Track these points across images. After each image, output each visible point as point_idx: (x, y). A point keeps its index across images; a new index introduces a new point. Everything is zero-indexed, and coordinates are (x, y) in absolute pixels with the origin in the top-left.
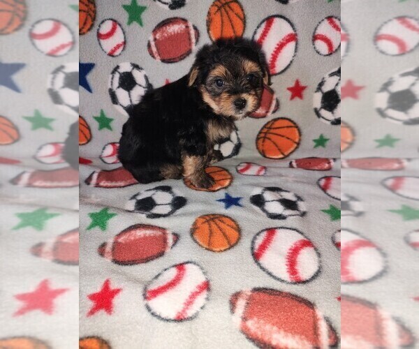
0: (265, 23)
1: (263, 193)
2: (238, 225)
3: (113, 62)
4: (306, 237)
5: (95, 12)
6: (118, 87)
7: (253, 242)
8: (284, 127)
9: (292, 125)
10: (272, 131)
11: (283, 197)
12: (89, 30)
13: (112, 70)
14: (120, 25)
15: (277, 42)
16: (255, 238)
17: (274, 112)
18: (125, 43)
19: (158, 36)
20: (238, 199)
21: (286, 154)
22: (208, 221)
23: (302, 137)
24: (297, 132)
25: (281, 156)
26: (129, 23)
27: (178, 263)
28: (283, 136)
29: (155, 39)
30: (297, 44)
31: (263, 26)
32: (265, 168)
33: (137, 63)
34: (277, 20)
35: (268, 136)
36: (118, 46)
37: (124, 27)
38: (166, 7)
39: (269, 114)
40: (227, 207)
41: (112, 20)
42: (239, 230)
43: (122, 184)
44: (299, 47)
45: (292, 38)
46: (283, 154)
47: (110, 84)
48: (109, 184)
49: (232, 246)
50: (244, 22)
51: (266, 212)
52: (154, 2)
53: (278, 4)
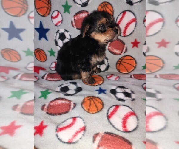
0: (122, 13)
1: (116, 88)
2: (103, 102)
3: (57, 29)
4: (133, 110)
5: (51, 8)
6: (59, 39)
7: (108, 111)
8: (129, 60)
9: (133, 59)
10: (123, 61)
11: (125, 91)
12: (48, 15)
13: (56, 31)
14: (60, 13)
15: (128, 22)
16: (109, 109)
17: (124, 53)
18: (62, 21)
19: (76, 18)
20: (105, 90)
21: (129, 71)
22: (89, 99)
23: (137, 65)
24: (135, 62)
25: (127, 72)
26: (64, 12)
27: (74, 117)
28: (128, 64)
29: (75, 19)
30: (136, 23)
31: (121, 15)
32: (119, 77)
33: (66, 29)
34: (128, 13)
35: (121, 63)
36: (59, 22)
37: (62, 14)
38: (80, 6)
39: (122, 54)
40: (99, 93)
41: (57, 11)
42: (103, 104)
43: (57, 80)
44: (137, 24)
45: (134, 20)
46: (128, 71)
47: (55, 37)
48: (51, 79)
49: (98, 112)
50: (113, 13)
51: (116, 98)
52: (75, 4)
53: (129, 6)
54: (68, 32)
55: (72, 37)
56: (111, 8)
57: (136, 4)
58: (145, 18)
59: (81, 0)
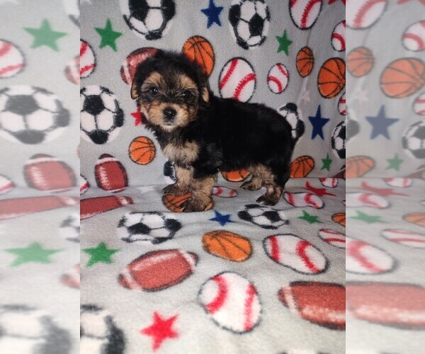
0: (231, 62)
1: (246, 210)
4: (302, 239)
6: (82, 111)
7: (265, 248)
14: (91, 47)
15: (240, 79)
16: (264, 245)
18: (95, 65)
19: (132, 63)
20: (228, 216)
21: (245, 176)
22: (214, 237)
29: (129, 65)
30: (255, 82)
33: (106, 86)
34: (240, 61)
36: (87, 68)
37: (95, 49)
38: (143, 37)
40: (222, 224)
41: (82, 40)
44: (258, 85)
45: (252, 77)
46: (242, 177)
49: (250, 255)
50: (214, 60)
51: (258, 225)
52: (130, 30)
53: (241, 49)
54: (112, 93)
55: (121, 106)
56: (209, 50)
57: (253, 48)
58: (269, 74)
59: (145, 24)
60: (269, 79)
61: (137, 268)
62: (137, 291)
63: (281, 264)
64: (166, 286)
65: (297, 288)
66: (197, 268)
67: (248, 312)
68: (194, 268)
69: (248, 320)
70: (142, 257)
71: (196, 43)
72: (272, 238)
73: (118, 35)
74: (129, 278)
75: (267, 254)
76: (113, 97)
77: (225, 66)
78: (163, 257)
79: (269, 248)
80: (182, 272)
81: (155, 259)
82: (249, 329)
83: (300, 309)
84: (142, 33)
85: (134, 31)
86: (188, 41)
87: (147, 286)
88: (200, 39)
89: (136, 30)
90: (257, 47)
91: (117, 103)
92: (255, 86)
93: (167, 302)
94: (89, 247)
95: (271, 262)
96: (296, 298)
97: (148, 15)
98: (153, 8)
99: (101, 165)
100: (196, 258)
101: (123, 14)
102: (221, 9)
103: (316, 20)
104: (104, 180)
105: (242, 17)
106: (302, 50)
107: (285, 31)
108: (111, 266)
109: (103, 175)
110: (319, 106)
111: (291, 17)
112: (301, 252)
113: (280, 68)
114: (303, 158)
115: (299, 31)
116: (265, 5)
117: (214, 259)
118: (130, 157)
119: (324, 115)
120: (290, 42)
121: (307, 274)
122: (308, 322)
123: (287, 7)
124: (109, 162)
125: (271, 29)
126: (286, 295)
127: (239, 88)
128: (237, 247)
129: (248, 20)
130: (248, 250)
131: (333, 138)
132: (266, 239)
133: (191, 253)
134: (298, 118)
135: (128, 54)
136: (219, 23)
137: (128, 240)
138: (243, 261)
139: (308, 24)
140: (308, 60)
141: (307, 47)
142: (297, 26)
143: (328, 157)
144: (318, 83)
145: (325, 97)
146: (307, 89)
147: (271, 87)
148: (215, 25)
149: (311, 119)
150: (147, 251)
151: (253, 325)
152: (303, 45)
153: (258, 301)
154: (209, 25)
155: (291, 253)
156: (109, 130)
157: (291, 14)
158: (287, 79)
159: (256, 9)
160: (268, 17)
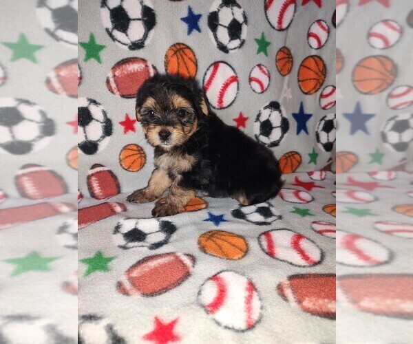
0: (213, 66)
1: (239, 208)
4: (295, 232)
15: (223, 82)
16: (259, 241)
18: (81, 78)
19: (117, 73)
20: (222, 216)
22: (209, 238)
26: (86, 60)
29: (114, 76)
30: (238, 84)
31: (212, 68)
33: (94, 98)
34: (221, 65)
37: (80, 62)
38: (126, 48)
40: (217, 224)
45: (234, 79)
49: (246, 252)
50: (196, 65)
51: (252, 222)
52: (113, 42)
53: (221, 53)
54: (99, 104)
55: (109, 116)
56: (191, 55)
57: (234, 51)
58: (250, 76)
59: (127, 35)
60: (251, 80)
61: (135, 274)
62: (136, 297)
63: (278, 259)
64: (165, 289)
65: (295, 282)
66: (195, 269)
67: (249, 309)
68: (191, 270)
69: (249, 317)
70: (140, 263)
71: (178, 50)
72: (267, 234)
73: (102, 47)
74: (127, 285)
75: (263, 250)
76: (101, 107)
77: (208, 70)
78: (160, 261)
79: (265, 244)
80: (180, 275)
81: (153, 264)
82: (251, 327)
83: (300, 302)
84: (124, 44)
85: (117, 43)
86: (170, 49)
87: (146, 291)
88: (182, 46)
89: (119, 42)
90: (237, 50)
91: (104, 113)
92: (238, 87)
93: (167, 306)
94: (86, 257)
95: (268, 257)
96: (295, 291)
97: (130, 27)
98: (134, 20)
99: (93, 175)
100: (193, 259)
101: (105, 27)
102: (199, 16)
103: (292, 21)
104: (97, 190)
105: (220, 23)
106: (280, 50)
107: (263, 34)
108: (108, 274)
109: (95, 185)
110: (302, 103)
111: (268, 19)
112: (296, 245)
113: (261, 69)
114: (290, 154)
115: (276, 33)
116: (242, 10)
117: (211, 258)
118: (121, 165)
119: (307, 111)
120: (268, 44)
121: (304, 267)
122: (308, 315)
123: (263, 11)
124: (100, 172)
125: (249, 32)
126: (285, 289)
127: (222, 90)
128: (233, 245)
129: (227, 25)
130: (244, 248)
131: (317, 132)
132: (260, 235)
133: (188, 255)
134: (281, 115)
135: (113, 65)
136: (199, 30)
137: (124, 248)
138: (239, 259)
139: (284, 25)
140: (287, 60)
141: (285, 47)
142: (274, 28)
143: (314, 151)
144: (299, 81)
145: (306, 94)
146: (289, 87)
147: (253, 87)
148: (195, 32)
149: (295, 115)
150: (144, 257)
151: (254, 322)
152: (281, 46)
153: (257, 298)
154: (190, 32)
155: (286, 248)
156: (99, 140)
157: (267, 17)
158: (268, 79)
159: (233, 14)
160: (246, 21)
